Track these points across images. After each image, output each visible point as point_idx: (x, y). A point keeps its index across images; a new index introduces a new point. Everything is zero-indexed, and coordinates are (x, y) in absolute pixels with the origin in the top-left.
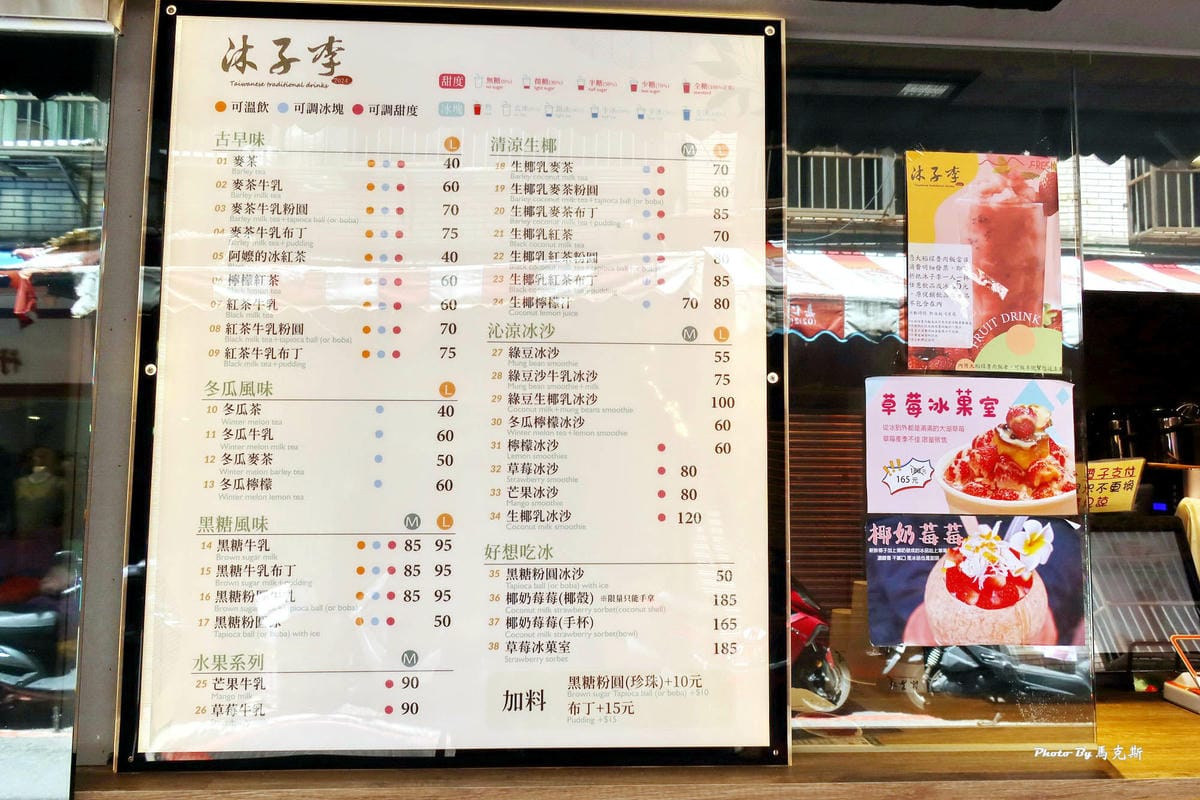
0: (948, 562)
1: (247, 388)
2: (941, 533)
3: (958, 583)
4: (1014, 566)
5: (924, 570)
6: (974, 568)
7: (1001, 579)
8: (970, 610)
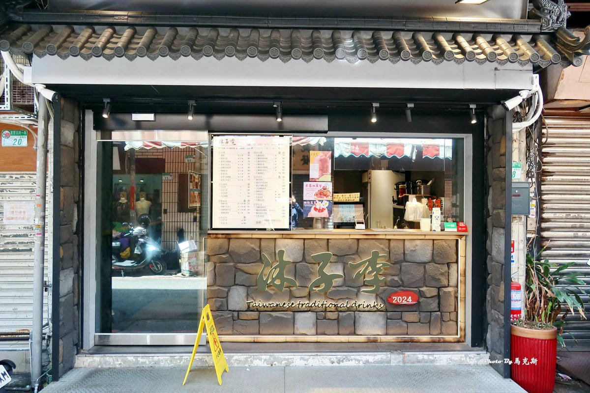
0: (314, 206)
1: (224, 184)
2: (313, 203)
3: (316, 209)
4: (323, 207)
5: (311, 208)
6: (318, 207)
7: (321, 209)
8: (317, 212)
